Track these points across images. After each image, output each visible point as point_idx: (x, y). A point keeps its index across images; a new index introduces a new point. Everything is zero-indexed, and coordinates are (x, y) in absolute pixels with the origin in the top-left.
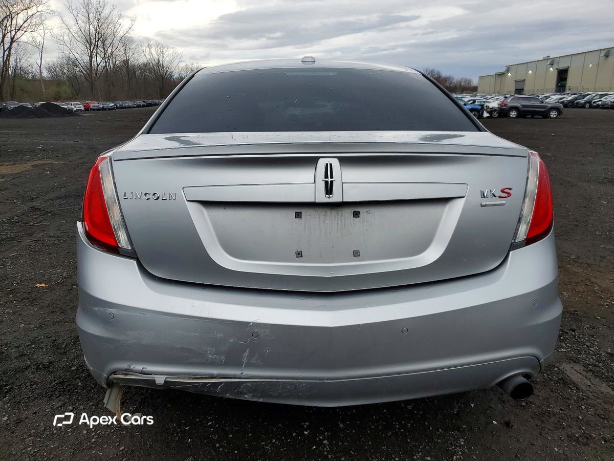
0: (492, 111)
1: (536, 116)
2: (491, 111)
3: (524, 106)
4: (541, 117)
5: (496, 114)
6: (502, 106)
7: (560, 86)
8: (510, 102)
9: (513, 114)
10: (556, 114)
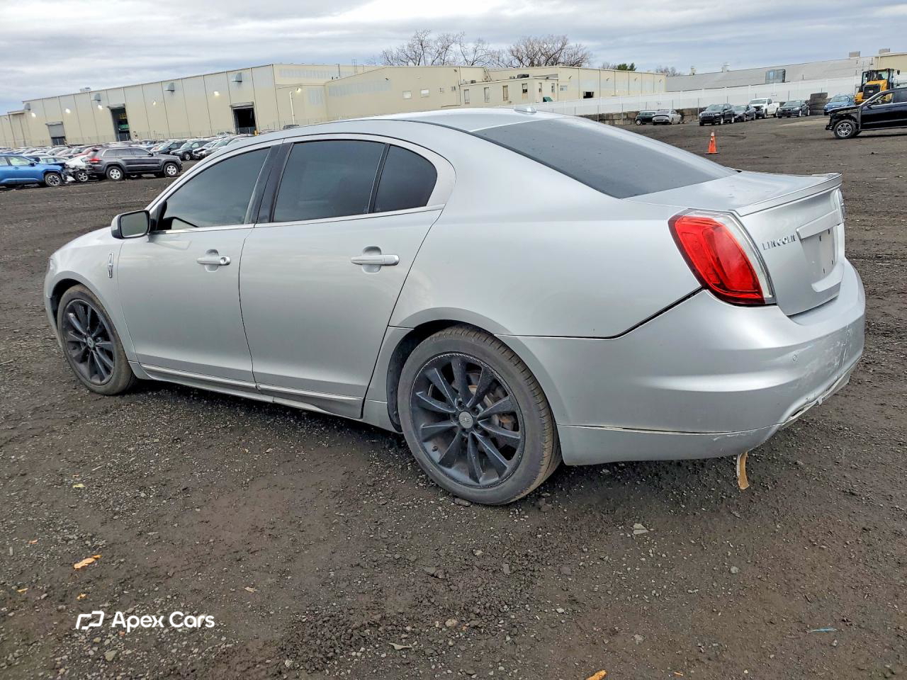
0: (76, 173)
1: (144, 175)
2: (74, 172)
3: (129, 162)
4: (153, 175)
5: (83, 177)
6: (95, 164)
7: (120, 132)
8: (105, 158)
9: (116, 174)
10: (175, 169)
